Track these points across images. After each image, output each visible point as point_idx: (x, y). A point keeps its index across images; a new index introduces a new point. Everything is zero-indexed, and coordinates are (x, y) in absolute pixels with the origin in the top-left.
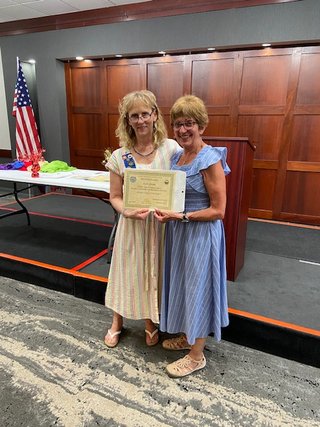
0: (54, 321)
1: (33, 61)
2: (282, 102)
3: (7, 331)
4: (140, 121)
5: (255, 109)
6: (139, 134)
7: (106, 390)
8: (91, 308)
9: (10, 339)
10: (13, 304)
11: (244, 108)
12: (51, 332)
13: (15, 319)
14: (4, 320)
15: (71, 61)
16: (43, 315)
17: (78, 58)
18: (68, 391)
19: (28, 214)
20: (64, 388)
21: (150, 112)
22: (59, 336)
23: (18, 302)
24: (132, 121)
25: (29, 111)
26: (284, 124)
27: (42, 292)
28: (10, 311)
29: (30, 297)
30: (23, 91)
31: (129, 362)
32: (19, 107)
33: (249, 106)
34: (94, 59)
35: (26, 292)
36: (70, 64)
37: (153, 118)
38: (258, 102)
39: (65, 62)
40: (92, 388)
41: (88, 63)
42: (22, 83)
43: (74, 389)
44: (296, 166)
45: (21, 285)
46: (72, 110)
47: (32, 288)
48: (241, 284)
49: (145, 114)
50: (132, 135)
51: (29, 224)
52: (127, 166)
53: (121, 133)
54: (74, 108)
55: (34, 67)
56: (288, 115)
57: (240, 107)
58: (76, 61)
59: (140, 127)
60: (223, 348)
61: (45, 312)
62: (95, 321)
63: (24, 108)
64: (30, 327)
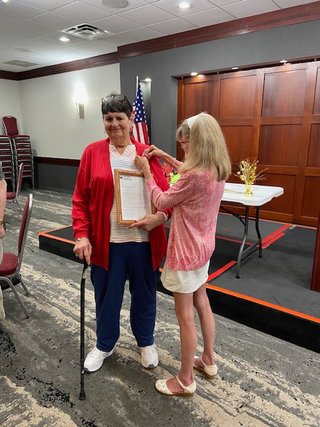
1: (148, 80)
7: (267, 417)
8: (224, 323)
15: (185, 77)
17: (193, 74)
18: (226, 411)
20: (222, 408)
25: (143, 126)
29: (161, 305)
30: (140, 108)
31: (284, 390)
32: (136, 123)
34: (207, 74)
36: (183, 80)
39: (179, 78)
40: (250, 411)
41: (201, 78)
42: (140, 101)
43: (231, 410)
55: (149, 85)
58: (190, 77)
62: (234, 339)
63: (140, 124)
64: (170, 335)
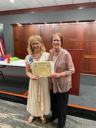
0: (19, 116)
1: (2, 25)
2: (82, 38)
3: (3, 121)
4: (35, 46)
5: (74, 40)
6: (35, 50)
9: (5, 124)
10: (3, 109)
11: (71, 40)
12: (20, 120)
13: (5, 116)
14: (1, 117)
16: (15, 113)
17: (18, 24)
19: (3, 75)
21: (39, 43)
22: (23, 121)
23: (5, 108)
24: (33, 46)
25: (1, 40)
26: (83, 44)
27: (12, 104)
28: (3, 112)
29: (9, 106)
33: (72, 39)
34: (22, 24)
35: (7, 104)
36: (15, 25)
37: (40, 45)
38: (75, 38)
39: (13, 25)
41: (20, 25)
44: (87, 57)
45: (4, 102)
46: (15, 40)
47: (8, 103)
48: (81, 97)
49: (37, 43)
50: (33, 50)
51: (3, 78)
52: (30, 61)
53: (29, 50)
54: (16, 39)
55: (2, 26)
56: (84, 42)
57: (70, 39)
58: (17, 25)
59: (35, 48)
60: (81, 120)
61: (15, 112)
64: (11, 118)
